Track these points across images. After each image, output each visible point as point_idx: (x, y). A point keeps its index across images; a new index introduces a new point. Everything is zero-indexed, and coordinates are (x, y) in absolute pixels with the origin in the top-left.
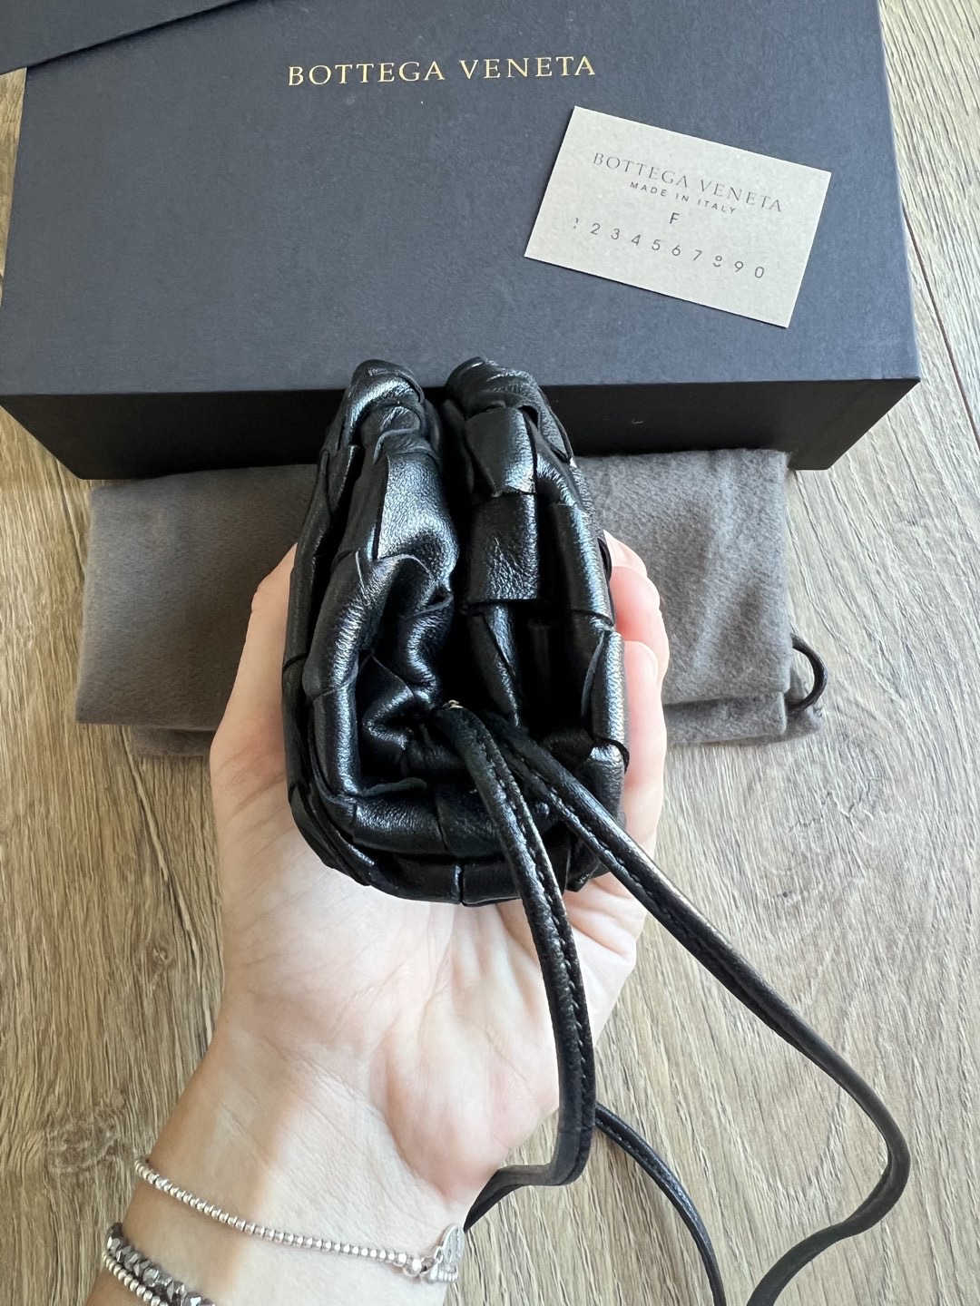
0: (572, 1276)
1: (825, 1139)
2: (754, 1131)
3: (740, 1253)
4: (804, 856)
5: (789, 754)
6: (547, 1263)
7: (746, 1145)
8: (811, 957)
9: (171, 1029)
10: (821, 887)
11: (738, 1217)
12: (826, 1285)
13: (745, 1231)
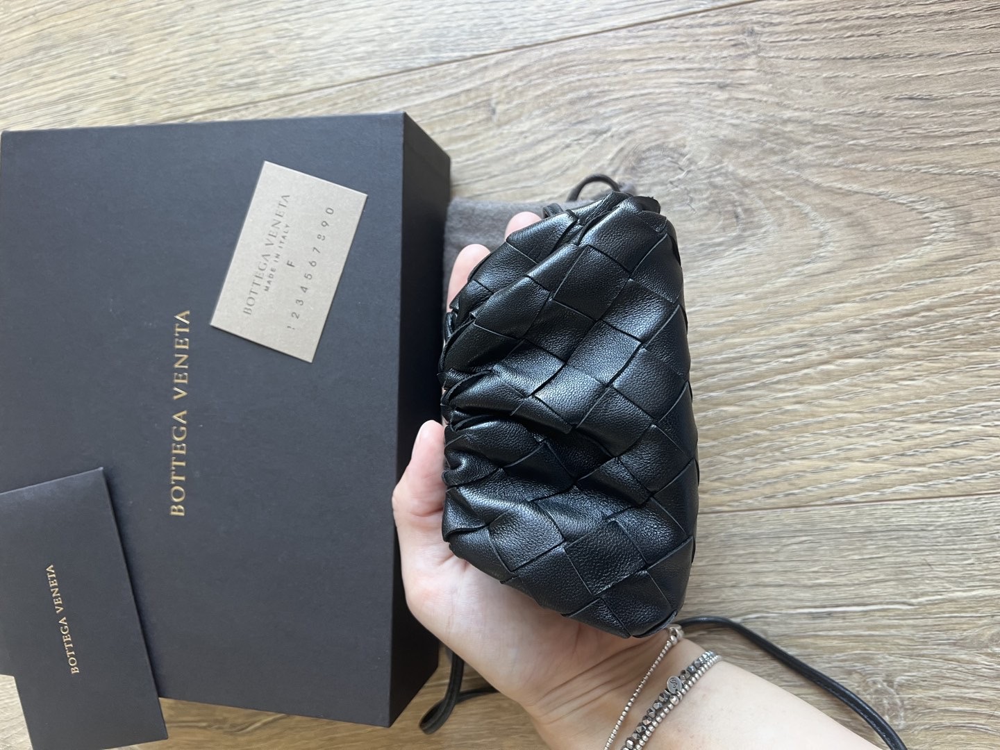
2: (892, 251)
6: (973, 394)
7: (902, 256)
11: (949, 267)
13: (958, 263)
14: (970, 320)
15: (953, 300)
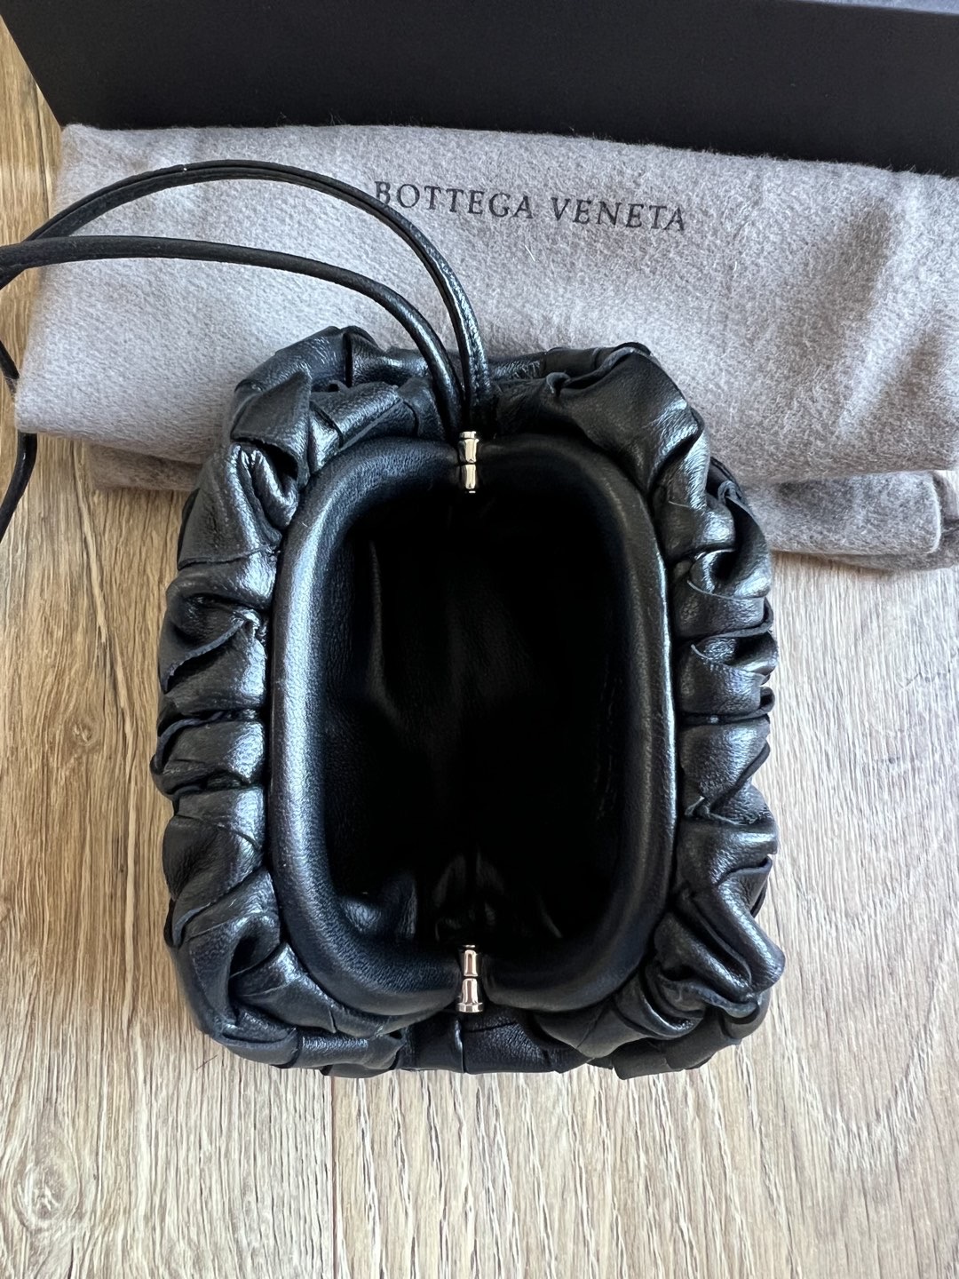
0: (559, 1199)
1: (904, 1066)
2: (816, 1046)
3: (778, 1196)
4: (921, 716)
5: (918, 591)
6: (531, 1179)
7: (804, 1062)
8: (915, 840)
9: (82, 829)
10: (937, 757)
11: (781, 1151)
12: (883, 1249)
13: (787, 1168)
14: (674, 1183)
15: (716, 1152)
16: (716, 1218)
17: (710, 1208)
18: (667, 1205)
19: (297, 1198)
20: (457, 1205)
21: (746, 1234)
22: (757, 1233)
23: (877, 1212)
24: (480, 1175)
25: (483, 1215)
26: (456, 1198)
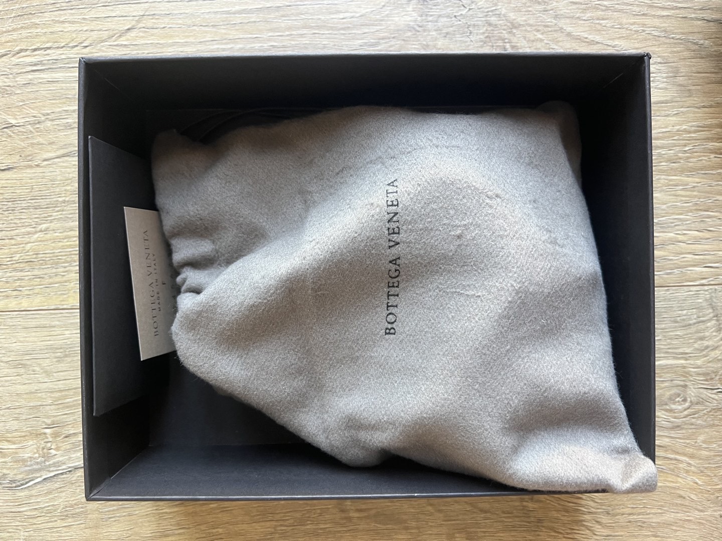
3: (677, 111)
14: (672, 152)
16: (684, 136)
17: (681, 138)
18: (680, 155)
19: (679, 301)
20: (681, 238)
21: (690, 124)
22: (689, 120)
23: (682, 72)
24: (670, 229)
25: (684, 228)
26: (678, 238)
